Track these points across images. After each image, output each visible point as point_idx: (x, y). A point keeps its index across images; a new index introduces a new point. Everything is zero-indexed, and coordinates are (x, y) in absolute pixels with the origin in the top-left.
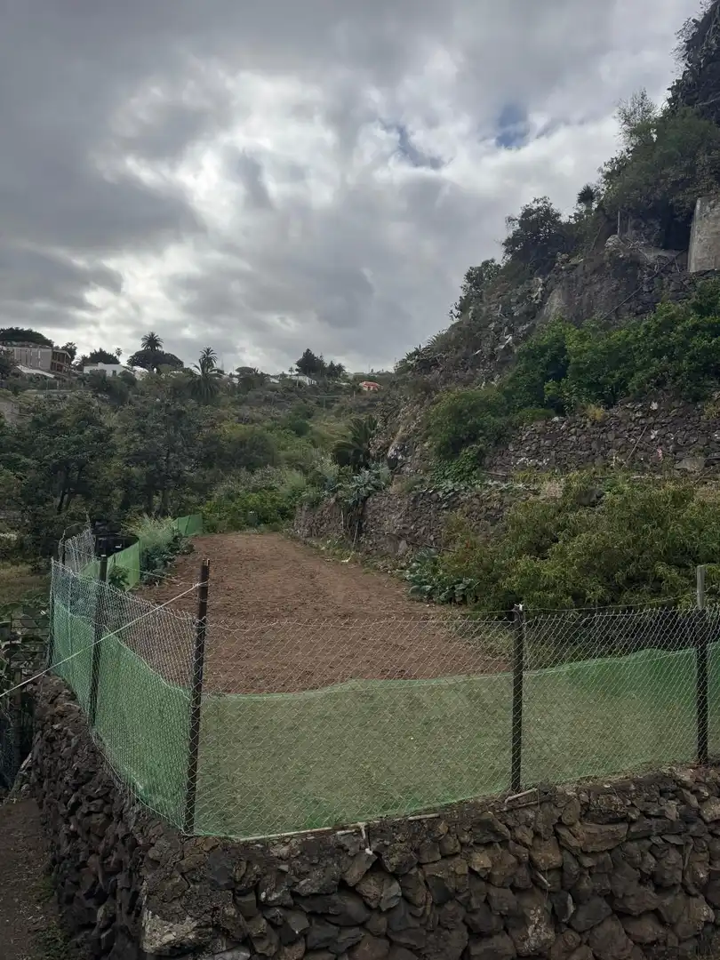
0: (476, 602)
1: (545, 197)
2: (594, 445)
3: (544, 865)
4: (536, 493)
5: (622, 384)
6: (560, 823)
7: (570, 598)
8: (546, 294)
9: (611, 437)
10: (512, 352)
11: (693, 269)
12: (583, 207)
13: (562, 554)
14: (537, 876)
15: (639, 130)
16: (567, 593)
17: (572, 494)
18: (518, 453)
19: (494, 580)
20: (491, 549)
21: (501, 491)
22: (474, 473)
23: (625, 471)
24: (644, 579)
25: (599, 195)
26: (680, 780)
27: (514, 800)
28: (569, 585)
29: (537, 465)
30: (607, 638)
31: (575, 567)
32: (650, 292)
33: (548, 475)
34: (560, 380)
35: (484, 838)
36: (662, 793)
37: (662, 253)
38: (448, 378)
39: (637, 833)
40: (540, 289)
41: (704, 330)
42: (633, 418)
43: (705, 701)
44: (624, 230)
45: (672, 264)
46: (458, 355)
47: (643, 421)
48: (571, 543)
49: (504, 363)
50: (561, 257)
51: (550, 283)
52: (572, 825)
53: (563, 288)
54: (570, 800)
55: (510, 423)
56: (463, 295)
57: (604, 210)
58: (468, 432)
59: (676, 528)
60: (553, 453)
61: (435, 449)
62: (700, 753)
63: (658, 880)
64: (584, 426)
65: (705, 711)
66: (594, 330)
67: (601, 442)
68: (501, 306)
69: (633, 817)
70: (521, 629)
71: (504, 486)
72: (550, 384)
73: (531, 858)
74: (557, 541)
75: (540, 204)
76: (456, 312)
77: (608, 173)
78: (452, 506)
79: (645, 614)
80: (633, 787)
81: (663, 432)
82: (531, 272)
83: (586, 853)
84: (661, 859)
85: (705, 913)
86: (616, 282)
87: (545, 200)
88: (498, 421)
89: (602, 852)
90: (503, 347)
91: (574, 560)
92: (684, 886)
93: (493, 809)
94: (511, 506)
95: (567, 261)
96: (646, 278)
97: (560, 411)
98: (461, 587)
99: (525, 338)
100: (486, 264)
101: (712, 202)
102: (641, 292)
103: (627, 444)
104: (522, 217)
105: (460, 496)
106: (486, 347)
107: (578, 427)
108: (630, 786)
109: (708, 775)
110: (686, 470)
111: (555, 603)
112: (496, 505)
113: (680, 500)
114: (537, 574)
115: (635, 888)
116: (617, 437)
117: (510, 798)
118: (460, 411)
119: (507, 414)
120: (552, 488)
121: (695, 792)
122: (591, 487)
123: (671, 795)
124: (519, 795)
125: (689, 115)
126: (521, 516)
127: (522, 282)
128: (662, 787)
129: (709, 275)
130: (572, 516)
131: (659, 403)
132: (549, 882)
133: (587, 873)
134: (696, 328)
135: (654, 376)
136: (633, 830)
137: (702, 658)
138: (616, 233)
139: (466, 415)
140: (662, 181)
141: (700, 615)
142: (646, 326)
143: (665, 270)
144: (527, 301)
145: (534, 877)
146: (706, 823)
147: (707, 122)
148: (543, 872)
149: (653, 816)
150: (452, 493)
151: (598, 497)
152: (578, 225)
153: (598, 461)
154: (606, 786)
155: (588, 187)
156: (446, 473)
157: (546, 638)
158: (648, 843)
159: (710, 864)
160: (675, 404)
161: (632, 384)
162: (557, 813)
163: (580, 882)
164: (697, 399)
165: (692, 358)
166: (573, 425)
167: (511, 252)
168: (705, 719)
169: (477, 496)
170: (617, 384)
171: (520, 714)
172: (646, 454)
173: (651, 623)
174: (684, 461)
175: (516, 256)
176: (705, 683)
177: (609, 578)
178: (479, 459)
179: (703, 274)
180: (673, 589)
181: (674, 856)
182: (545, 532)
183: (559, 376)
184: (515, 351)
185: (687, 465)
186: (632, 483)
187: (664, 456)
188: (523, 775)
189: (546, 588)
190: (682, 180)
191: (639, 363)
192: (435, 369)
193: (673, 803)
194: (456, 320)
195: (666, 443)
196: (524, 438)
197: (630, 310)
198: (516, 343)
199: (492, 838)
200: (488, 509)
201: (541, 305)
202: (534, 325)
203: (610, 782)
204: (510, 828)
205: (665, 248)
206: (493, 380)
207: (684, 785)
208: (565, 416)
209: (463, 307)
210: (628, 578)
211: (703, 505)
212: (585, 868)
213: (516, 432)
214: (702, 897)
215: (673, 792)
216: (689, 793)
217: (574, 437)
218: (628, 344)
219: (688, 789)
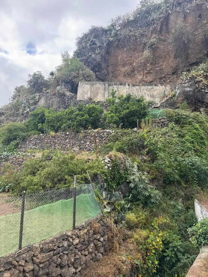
0: (12, 191)
1: (40, 71)
2: (52, 143)
3: (28, 270)
4: (34, 156)
5: (60, 127)
6: (34, 256)
7: (41, 187)
8: (40, 99)
9: (56, 141)
10: (29, 114)
11: (78, 99)
12: (51, 77)
13: (40, 174)
14: (26, 275)
15: (66, 60)
16: (41, 186)
17: (44, 156)
18: (29, 144)
19: (19, 184)
20: (19, 174)
21: (23, 156)
22: (15, 150)
23: (60, 150)
24: (62, 180)
25: (55, 74)
26: (68, 235)
27: (19, 252)
28: (42, 183)
29: (35, 148)
30: (52, 198)
31: (44, 178)
32: (68, 103)
33: (38, 151)
34: (43, 124)
35: (8, 268)
36: (63, 240)
37: (71, 94)
38: (7, 119)
39: (56, 253)
40: (38, 97)
41: (80, 115)
42: (62, 136)
43: (75, 212)
44: (61, 86)
45: (73, 97)
46: (12, 112)
47: (65, 137)
48: (43, 171)
49: (26, 117)
50: (44, 89)
51: (41, 96)
52: (37, 256)
53: (45, 98)
54: (37, 248)
55: (27, 135)
56: (14, 94)
57: (56, 79)
58: (13, 137)
59: (70, 166)
60: (40, 144)
61: (2, 141)
62: (73, 227)
63: (61, 265)
64: (49, 137)
65: (75, 215)
66: (53, 111)
67: (54, 142)
68: (26, 99)
69: (55, 248)
70: (24, 198)
71: (24, 154)
72: (40, 124)
73: (24, 270)
74: (39, 170)
75: (39, 73)
76: (11, 99)
77: (58, 69)
78: (7, 160)
79: (62, 190)
80: (55, 240)
81: (69, 140)
82: (35, 92)
83: (41, 263)
84: (62, 259)
85: (73, 271)
86: (59, 99)
87: (40, 72)
88: (23, 134)
89: (46, 261)
90: (26, 112)
91: (43, 176)
92: (68, 265)
93: (12, 257)
94: (26, 160)
95: (46, 90)
96: (67, 99)
97: (43, 132)
98: (7, 187)
99: (33, 110)
100: (22, 86)
101: (82, 83)
102: (65, 103)
103: (60, 143)
104: (33, 75)
105: (9, 157)
106: (21, 111)
107: (48, 137)
108: (54, 240)
109: (75, 232)
110: (75, 150)
111: (37, 189)
112: (21, 160)
113: (72, 158)
114: (32, 181)
115: (55, 269)
116: (58, 141)
117: (18, 252)
118: (11, 130)
119: (27, 132)
120: (39, 155)
121: (72, 238)
122: (50, 155)
123: (65, 240)
124: (21, 250)
125: (78, 60)
126: (28, 163)
127: (32, 94)
128: (63, 238)
129: (81, 101)
130: (44, 163)
131: (69, 132)
132: (29, 275)
133: (41, 269)
134: (78, 114)
135: (68, 125)
136: (55, 252)
137: (75, 200)
138: (59, 86)
139: (13, 131)
140: (71, 75)
141: (75, 189)
142: (66, 112)
143: (72, 98)
144: (34, 100)
145: (24, 275)
146: (74, 245)
147: (82, 63)
148: (27, 273)
149: (61, 247)
150: (6, 156)
151: (52, 158)
152: (49, 81)
153: (53, 147)
154: (48, 241)
155: (53, 72)
156: (5, 150)
157: (34, 200)
158: (59, 255)
159: (75, 256)
160: (73, 133)
161: (62, 127)
162: (33, 253)
163: (39, 272)
164: (78, 132)
165: (77, 122)
166: (46, 137)
167: (30, 85)
168: (75, 217)
169: (15, 157)
170: (59, 126)
171: (23, 225)
172: (65, 146)
173: (63, 192)
174: (74, 148)
175: (31, 86)
176: (75, 207)
177: (53, 181)
178: (17, 145)
179: (80, 101)
180: (69, 182)
181: (66, 257)
182: (36, 168)
183: (43, 122)
184: (30, 113)
185: (75, 149)
186: (61, 154)
187: (70, 146)
188: (23, 244)
189: (35, 185)
190: (76, 76)
191: (64, 121)
192: (3, 116)
193: (66, 242)
194: (11, 102)
195: (70, 143)
196: (31, 140)
197: (62, 107)
198: (30, 111)
199: (11, 266)
200: (18, 161)
201: (38, 101)
202: (36, 107)
203: (49, 240)
204: (17, 261)
205: (72, 92)
206: (22, 121)
207: (69, 236)
208: (44, 134)
209: (14, 98)
210: (58, 180)
211: (78, 159)
212: (41, 268)
213: (29, 137)
214: (72, 267)
215: (66, 239)
216: (70, 238)
217: (46, 140)
218: (62, 116)
219: (70, 237)
